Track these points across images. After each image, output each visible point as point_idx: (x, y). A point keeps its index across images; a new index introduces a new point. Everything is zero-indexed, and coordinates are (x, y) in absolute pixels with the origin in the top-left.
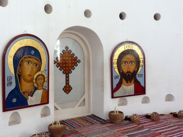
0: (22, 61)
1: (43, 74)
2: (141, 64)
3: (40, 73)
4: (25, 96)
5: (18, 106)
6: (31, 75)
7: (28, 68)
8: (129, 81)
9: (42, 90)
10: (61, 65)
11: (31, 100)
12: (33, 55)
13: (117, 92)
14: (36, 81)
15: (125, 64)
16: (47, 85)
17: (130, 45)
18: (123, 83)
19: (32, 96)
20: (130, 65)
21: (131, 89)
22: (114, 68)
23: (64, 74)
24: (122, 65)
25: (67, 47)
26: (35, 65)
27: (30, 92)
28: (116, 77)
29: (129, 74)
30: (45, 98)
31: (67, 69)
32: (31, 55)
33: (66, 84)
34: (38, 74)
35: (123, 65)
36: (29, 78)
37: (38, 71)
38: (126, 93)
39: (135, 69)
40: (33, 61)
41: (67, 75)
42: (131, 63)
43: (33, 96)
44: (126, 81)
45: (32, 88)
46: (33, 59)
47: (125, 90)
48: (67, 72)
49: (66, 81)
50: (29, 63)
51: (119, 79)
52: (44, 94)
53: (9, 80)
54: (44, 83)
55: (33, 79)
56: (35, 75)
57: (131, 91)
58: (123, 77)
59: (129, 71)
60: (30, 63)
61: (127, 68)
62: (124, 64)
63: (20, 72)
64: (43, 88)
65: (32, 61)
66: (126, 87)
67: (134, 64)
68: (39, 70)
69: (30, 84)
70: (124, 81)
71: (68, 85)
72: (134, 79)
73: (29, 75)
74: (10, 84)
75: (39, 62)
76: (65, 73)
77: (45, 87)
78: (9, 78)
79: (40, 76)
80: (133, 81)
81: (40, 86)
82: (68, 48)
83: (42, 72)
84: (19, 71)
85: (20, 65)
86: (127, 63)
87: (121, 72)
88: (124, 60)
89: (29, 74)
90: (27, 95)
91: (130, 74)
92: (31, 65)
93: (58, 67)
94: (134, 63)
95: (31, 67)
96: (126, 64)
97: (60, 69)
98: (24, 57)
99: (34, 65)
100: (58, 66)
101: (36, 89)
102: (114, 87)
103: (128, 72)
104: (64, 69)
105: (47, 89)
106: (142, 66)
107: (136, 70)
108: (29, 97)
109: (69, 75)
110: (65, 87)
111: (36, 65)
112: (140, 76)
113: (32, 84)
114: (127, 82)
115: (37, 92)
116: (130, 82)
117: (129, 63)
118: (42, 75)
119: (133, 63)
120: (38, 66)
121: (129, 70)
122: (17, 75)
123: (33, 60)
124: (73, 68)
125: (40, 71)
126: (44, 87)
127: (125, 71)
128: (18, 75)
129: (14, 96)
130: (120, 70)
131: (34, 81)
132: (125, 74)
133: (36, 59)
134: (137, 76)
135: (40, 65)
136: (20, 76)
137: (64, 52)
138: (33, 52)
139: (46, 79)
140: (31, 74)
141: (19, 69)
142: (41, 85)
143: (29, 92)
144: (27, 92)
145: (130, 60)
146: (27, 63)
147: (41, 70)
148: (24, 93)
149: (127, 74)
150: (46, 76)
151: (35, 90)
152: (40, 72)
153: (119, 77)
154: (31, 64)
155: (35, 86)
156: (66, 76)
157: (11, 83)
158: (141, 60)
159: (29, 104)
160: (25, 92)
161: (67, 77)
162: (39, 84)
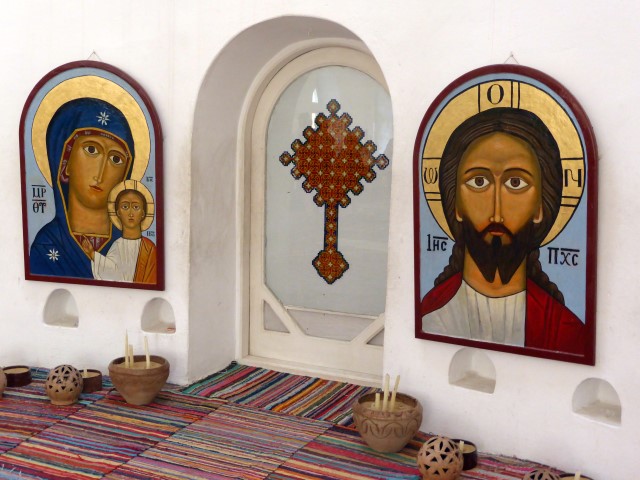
0: (72, 143)
1: (140, 188)
2: (572, 189)
3: (129, 185)
4: (86, 251)
5: (65, 274)
6: (99, 189)
7: (90, 167)
8: (497, 275)
9: (138, 242)
10: (309, 173)
11: (102, 265)
12: (104, 127)
13: (440, 316)
14: (117, 207)
15: (479, 182)
16: (154, 228)
17: (506, 86)
18: (466, 276)
19: (104, 252)
20: (504, 189)
21: (510, 316)
22: (429, 196)
23: (320, 205)
24: (463, 187)
25: (334, 102)
26: (112, 158)
27: (98, 241)
28: (437, 244)
29: (497, 239)
30: (148, 270)
31: (332, 187)
32: (99, 125)
33: (326, 245)
34: (121, 187)
35: (469, 187)
36: (94, 198)
37: (121, 180)
38: (481, 331)
39: (533, 216)
40: (107, 147)
41: (331, 213)
42: (508, 183)
43: (110, 253)
44: (481, 271)
45: (105, 227)
46: (104, 139)
47: (475, 316)
48: (332, 200)
49: (326, 232)
50: (91, 150)
51: (449, 252)
52: (145, 254)
53: (36, 194)
54: (143, 220)
55: (107, 201)
56: (111, 189)
57: (510, 329)
58: (466, 250)
59: (497, 219)
60: (96, 151)
61: (491, 206)
62: (472, 183)
63: (66, 177)
64: (142, 237)
65: (102, 145)
66: (482, 299)
67: (525, 189)
68: (126, 174)
69: (99, 216)
70: (471, 267)
71: (331, 252)
72: (528, 269)
73: (95, 187)
74: (40, 208)
75: (125, 149)
76: (325, 202)
77: (149, 234)
78: (36, 188)
79: (131, 197)
80: (519, 276)
81: (131, 228)
82: (338, 107)
83: (136, 182)
84: (64, 173)
85: (68, 156)
86: (492, 181)
87: (460, 219)
88: (474, 165)
89: (94, 183)
90: (91, 247)
91: (505, 240)
92: (101, 156)
93: (297, 178)
94: (526, 181)
95: (98, 164)
96: (486, 182)
97: (304, 186)
98: (78, 133)
99: (108, 158)
100: (297, 172)
101: (117, 234)
102: (427, 286)
103: (493, 226)
104: (320, 186)
105: (154, 239)
106: (574, 202)
107: (536, 221)
108: (97, 255)
109: (336, 213)
110: (321, 256)
111: (116, 159)
112: (561, 258)
113: (105, 217)
114: (490, 278)
115: (120, 245)
116: (505, 280)
117: (497, 178)
118: (135, 192)
119: (523, 184)
120: (121, 162)
121: (502, 217)
122: (58, 182)
123: (103, 142)
124: (356, 188)
125: (129, 178)
126: (144, 234)
127: (480, 217)
128: (62, 183)
129: (51, 242)
130: (454, 210)
131: (111, 207)
132: (476, 231)
133: (116, 140)
134: (544, 252)
135: (128, 159)
136: (66, 187)
137: (321, 120)
138: (104, 118)
139: (151, 208)
140: (102, 186)
141: (63, 166)
142: (132, 225)
143: (95, 238)
144: (89, 238)
145: (507, 166)
146: (87, 149)
147: (134, 176)
148: (81, 239)
149: (488, 238)
150: (150, 197)
151: (114, 238)
152: (128, 182)
153: (451, 244)
154: (99, 153)
155: (113, 225)
156: (326, 213)
157: (43, 205)
158: (573, 167)
159: (97, 277)
160: (83, 238)
161: (331, 221)
162: (127, 219)
